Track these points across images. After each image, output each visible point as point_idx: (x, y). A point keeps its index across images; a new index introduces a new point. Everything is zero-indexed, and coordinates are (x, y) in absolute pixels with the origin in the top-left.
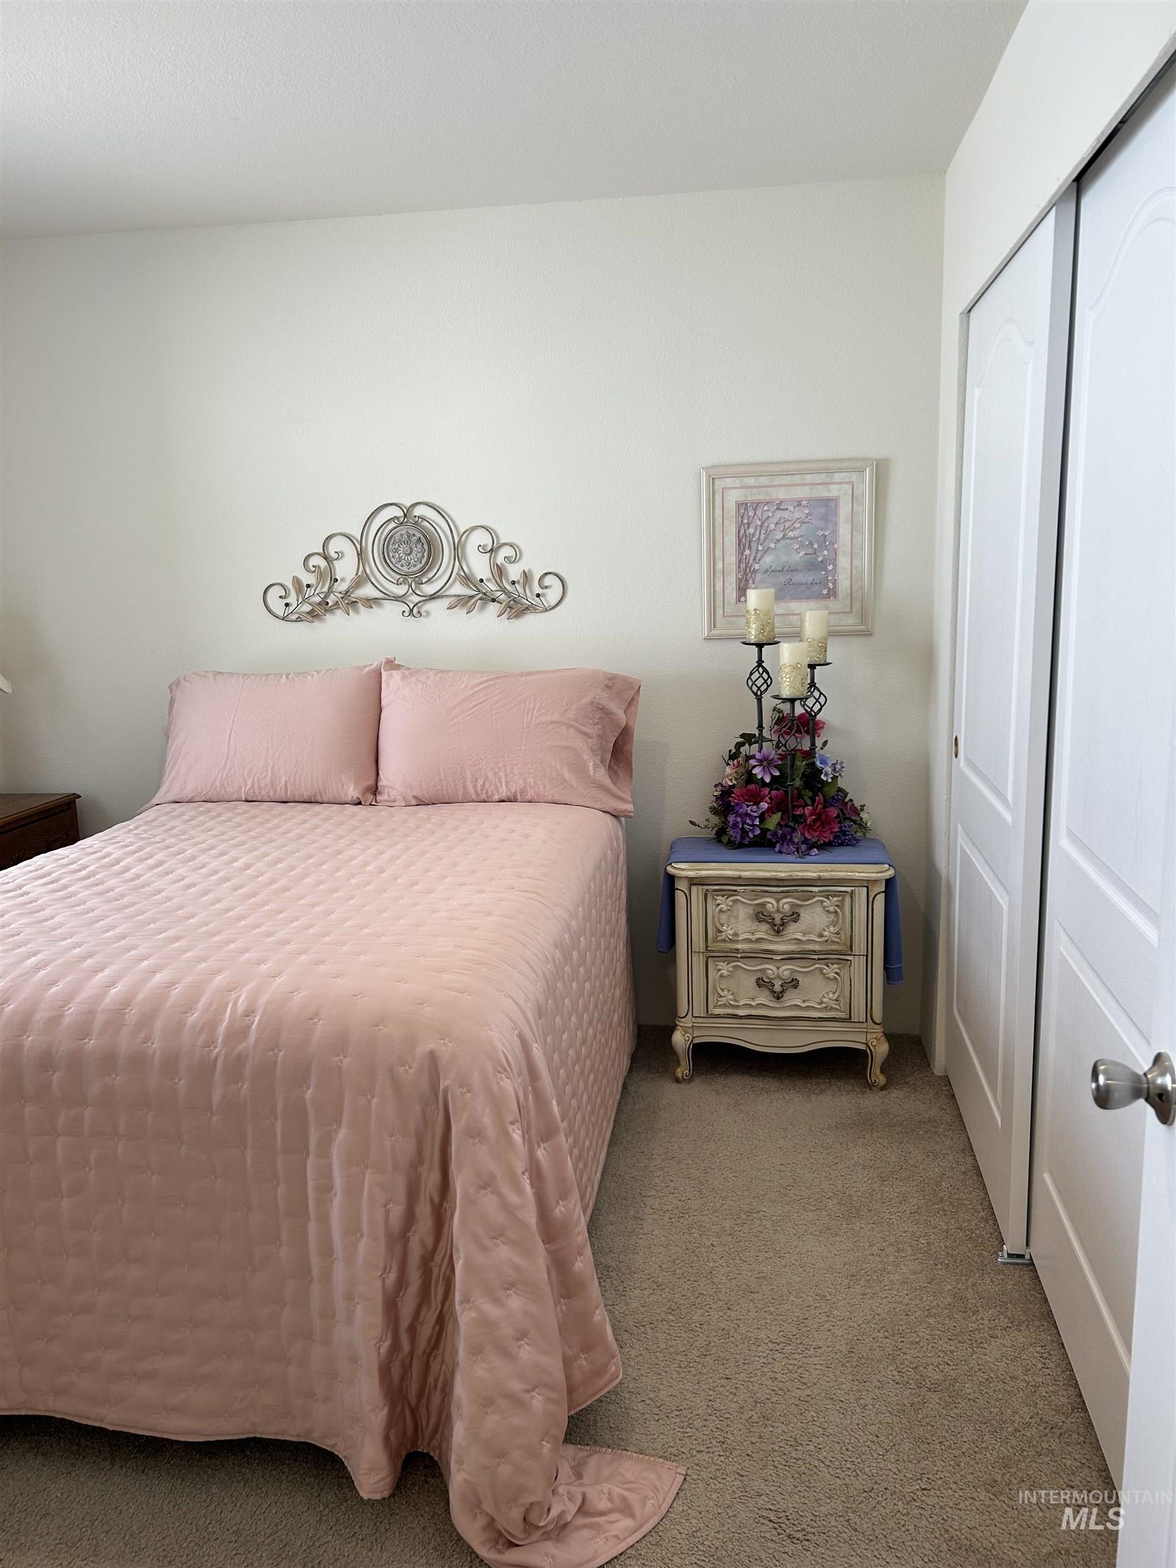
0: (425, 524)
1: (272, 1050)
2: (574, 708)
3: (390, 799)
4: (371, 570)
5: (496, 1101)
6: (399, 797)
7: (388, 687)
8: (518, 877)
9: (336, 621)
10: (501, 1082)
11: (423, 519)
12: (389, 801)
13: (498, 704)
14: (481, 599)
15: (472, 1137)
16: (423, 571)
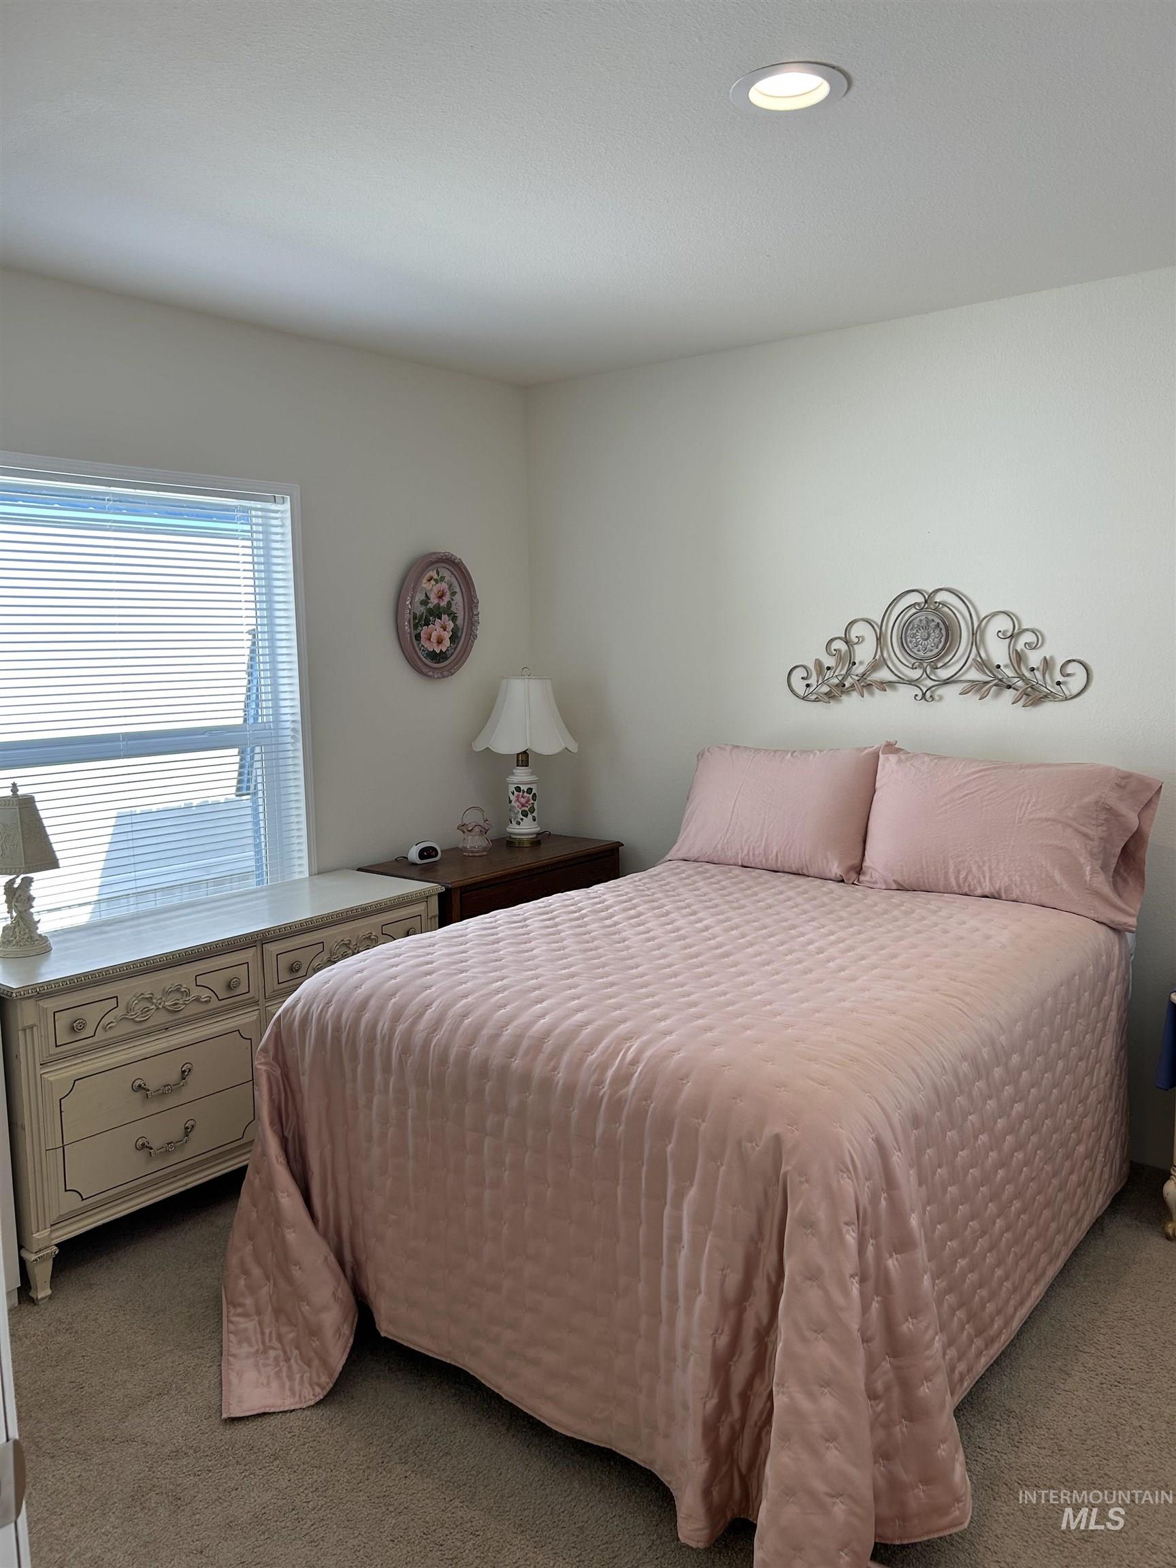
0: (945, 609)
1: (645, 1100)
2: (1075, 806)
3: (873, 880)
4: (889, 655)
5: (833, 1198)
6: (882, 881)
7: (883, 770)
8: (951, 979)
9: (852, 703)
10: (842, 1181)
11: (944, 605)
12: (870, 882)
13: (991, 795)
14: (995, 685)
15: (805, 1227)
16: (939, 656)
